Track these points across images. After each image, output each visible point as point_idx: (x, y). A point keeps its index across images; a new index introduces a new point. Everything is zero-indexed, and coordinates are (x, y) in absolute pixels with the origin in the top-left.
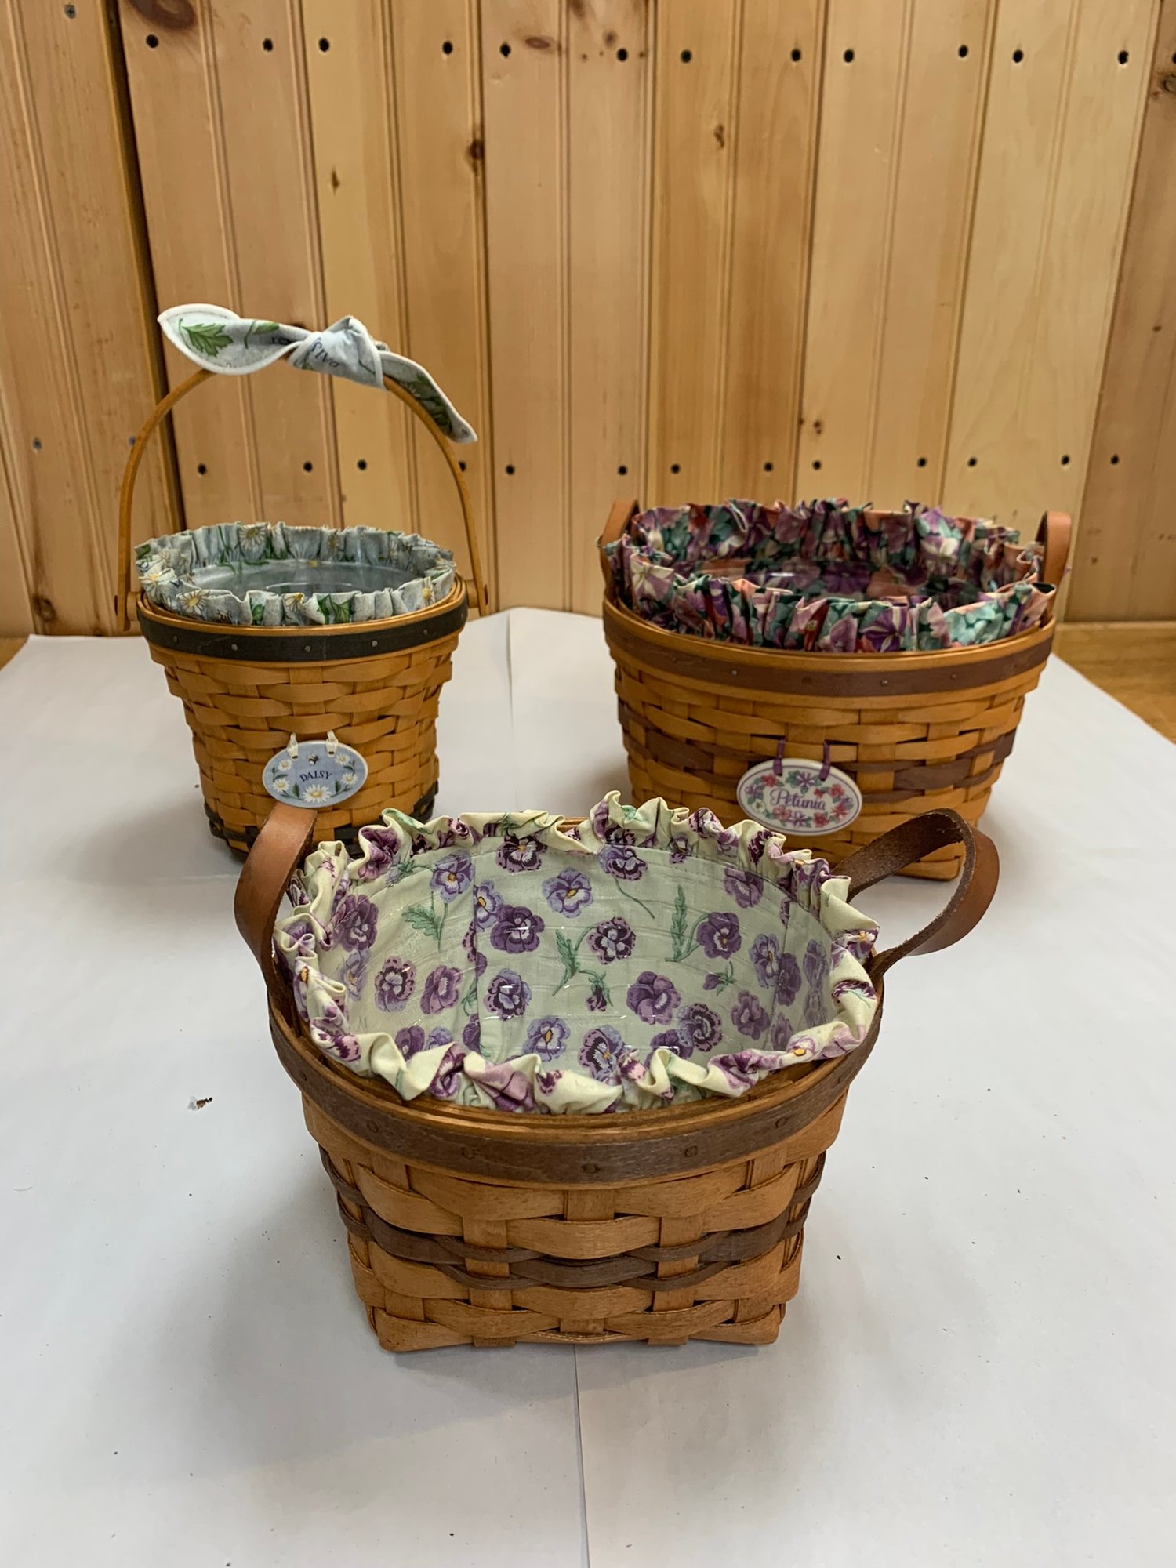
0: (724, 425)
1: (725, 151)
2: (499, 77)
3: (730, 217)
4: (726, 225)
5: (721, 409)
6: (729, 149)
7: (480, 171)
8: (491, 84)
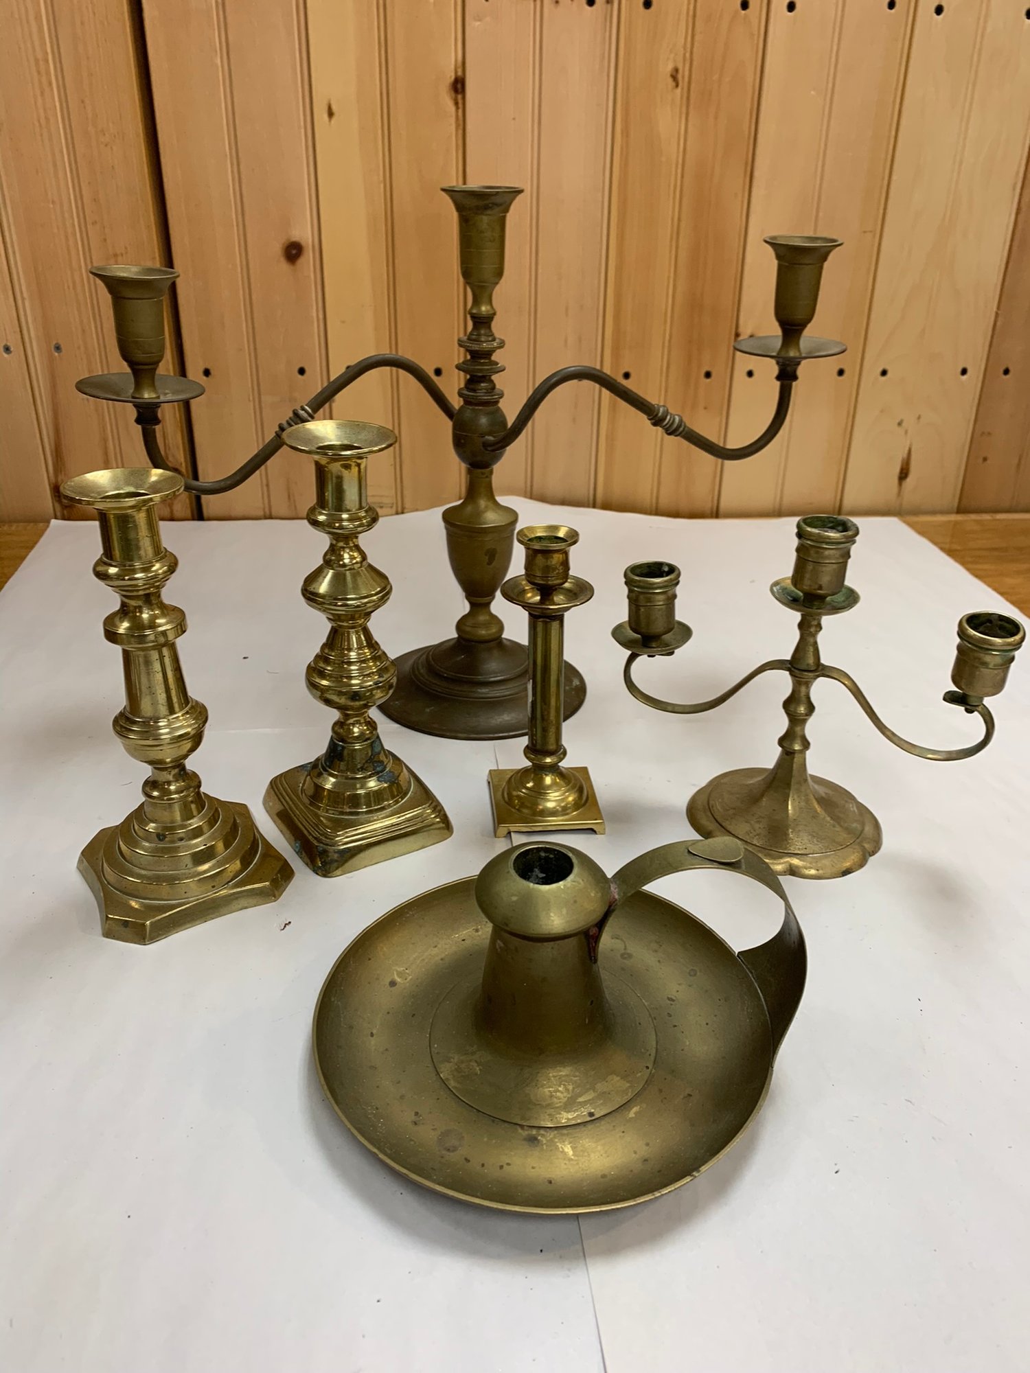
0: (670, 337)
1: (679, 91)
2: (480, 20)
3: (681, 149)
4: (678, 157)
5: (668, 325)
6: (682, 89)
7: (460, 105)
8: (472, 25)
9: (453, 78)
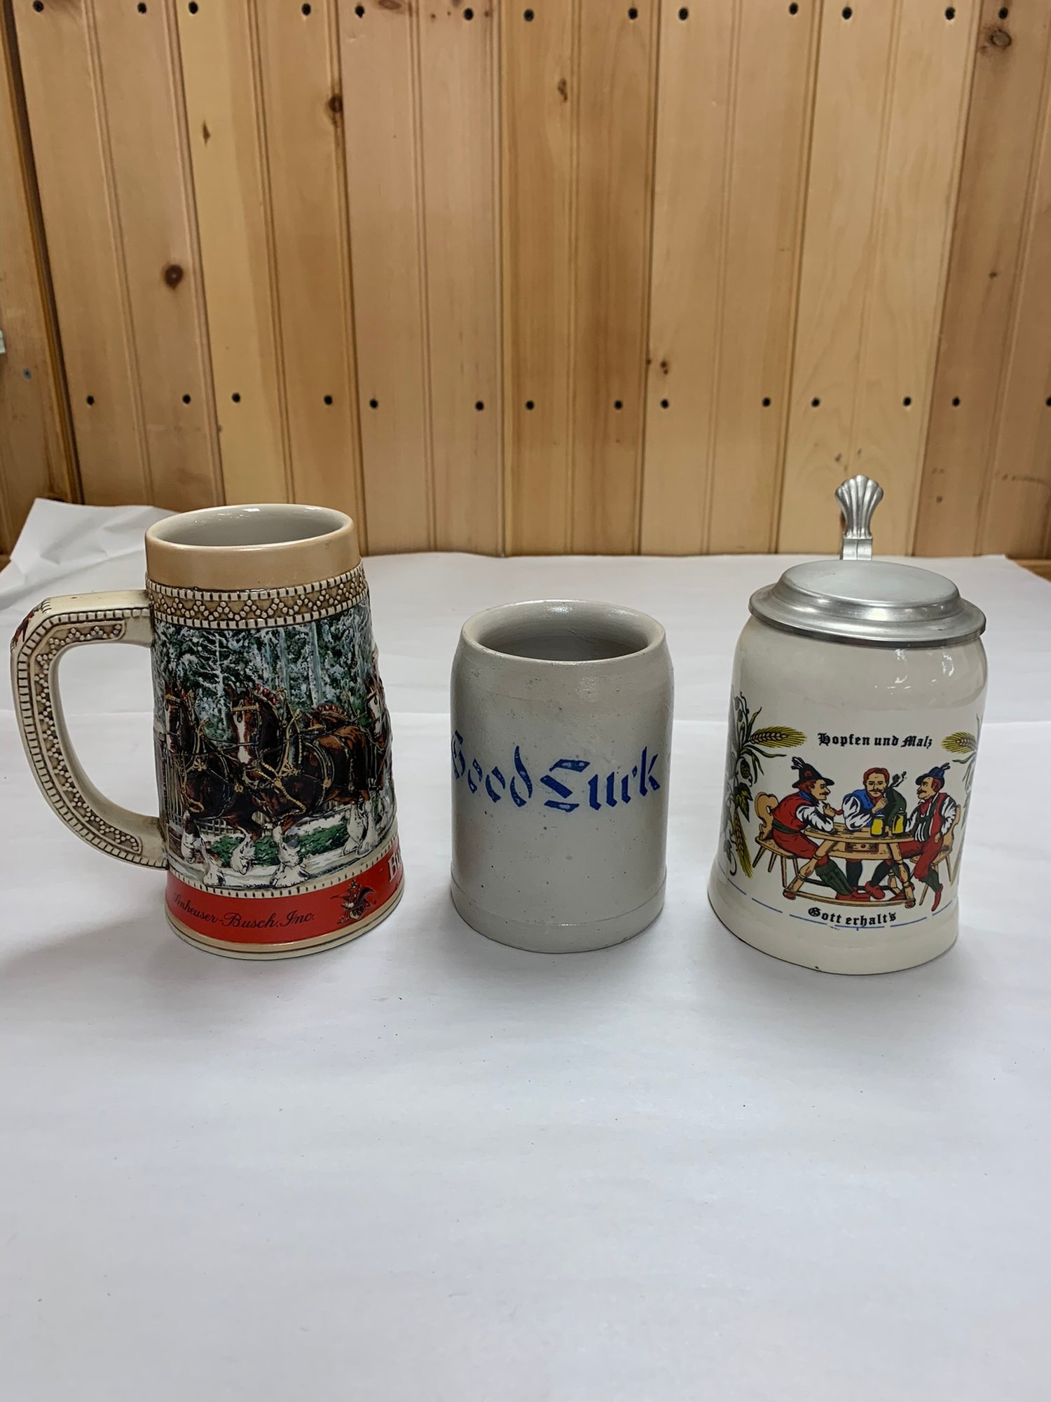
0: (574, 364)
1: (568, 103)
2: (354, 37)
3: (575, 164)
5: (572, 348)
6: (572, 102)
8: (347, 42)
9: (330, 96)
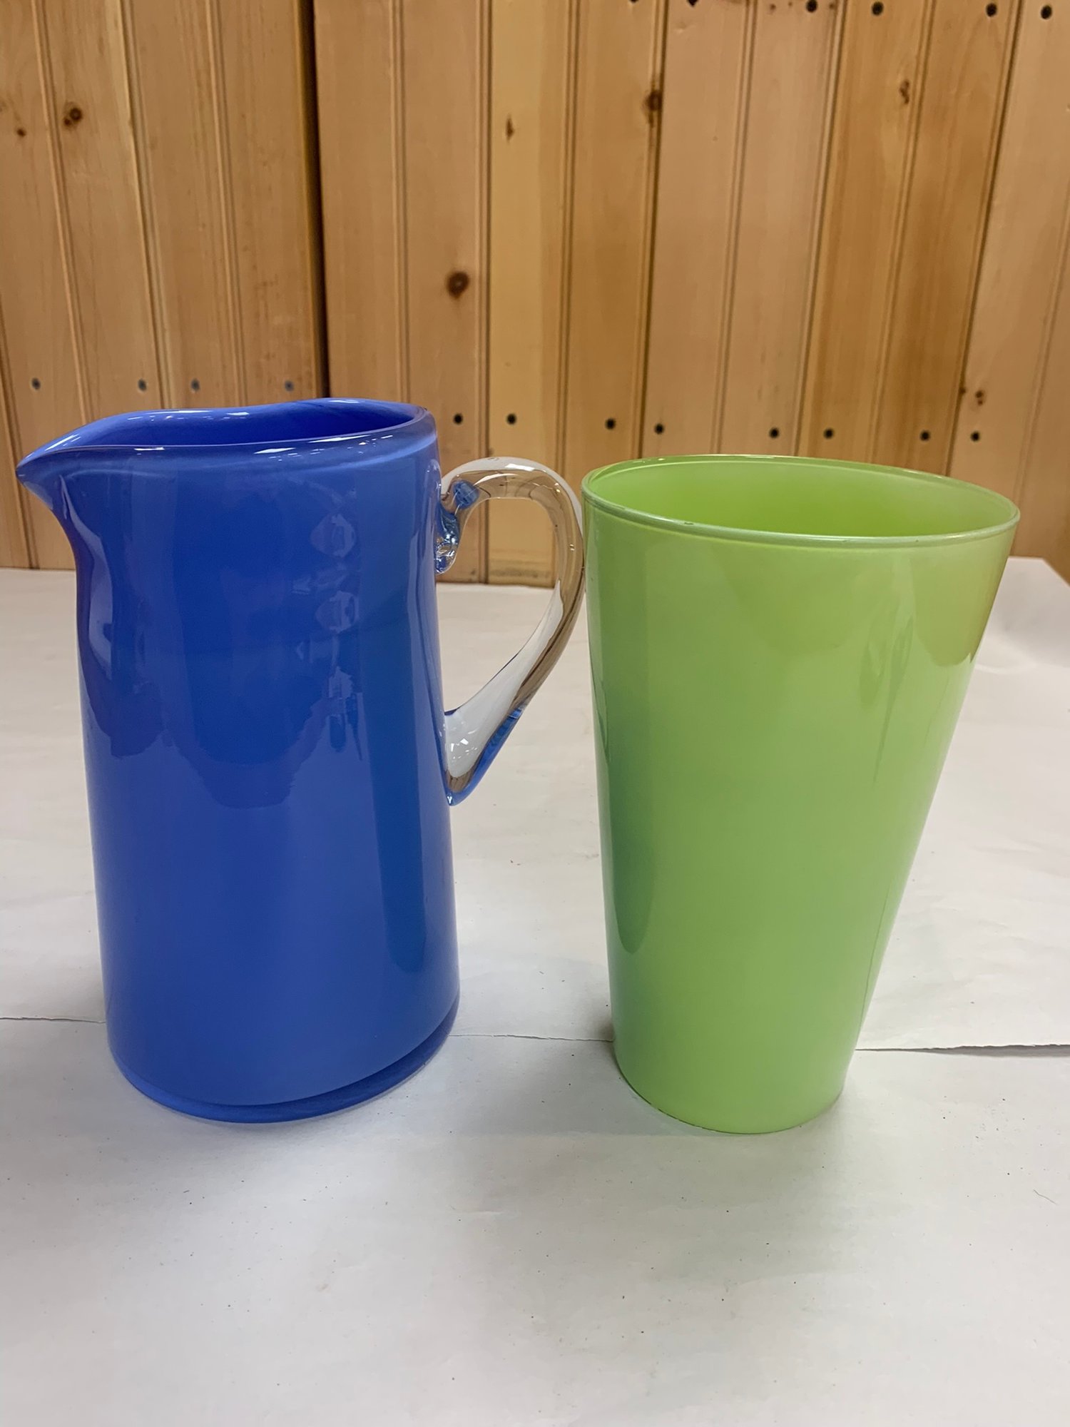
0: (883, 392)
1: (908, 108)
2: (683, 26)
3: (907, 175)
4: (902, 185)
5: (881, 374)
6: (913, 104)
7: (656, 123)
8: (675, 33)
9: (649, 93)
